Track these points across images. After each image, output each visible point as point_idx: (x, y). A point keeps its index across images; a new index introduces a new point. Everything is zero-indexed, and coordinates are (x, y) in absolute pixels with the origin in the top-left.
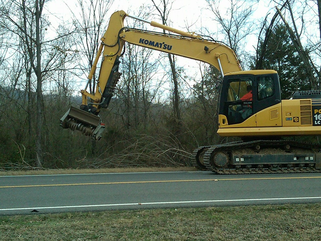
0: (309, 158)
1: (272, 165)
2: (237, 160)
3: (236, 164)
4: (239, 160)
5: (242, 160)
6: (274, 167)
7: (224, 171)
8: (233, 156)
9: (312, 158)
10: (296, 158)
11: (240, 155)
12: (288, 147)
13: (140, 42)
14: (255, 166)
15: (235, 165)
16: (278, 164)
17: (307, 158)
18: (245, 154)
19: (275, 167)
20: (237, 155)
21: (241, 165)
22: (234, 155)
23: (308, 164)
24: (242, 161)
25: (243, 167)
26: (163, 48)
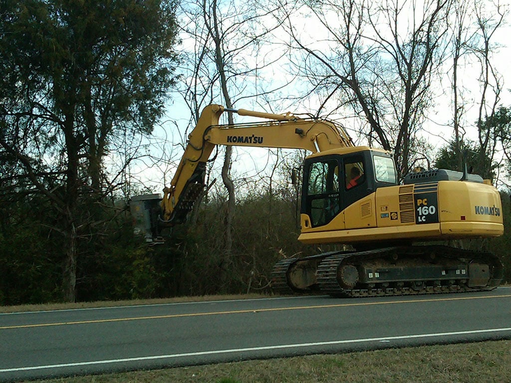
0: (461, 272)
1: (415, 282)
2: (371, 275)
3: (369, 282)
4: (373, 276)
5: (377, 275)
6: (417, 286)
7: (353, 293)
8: (365, 270)
9: (464, 272)
10: (444, 272)
11: (373, 268)
12: (433, 257)
13: (228, 142)
14: (392, 285)
15: (368, 284)
16: (423, 281)
17: (458, 272)
18: (380, 267)
19: (419, 286)
20: (370, 268)
21: (376, 284)
22: (366, 268)
23: (459, 280)
24: (376, 277)
25: (378, 286)
26: (254, 142)
